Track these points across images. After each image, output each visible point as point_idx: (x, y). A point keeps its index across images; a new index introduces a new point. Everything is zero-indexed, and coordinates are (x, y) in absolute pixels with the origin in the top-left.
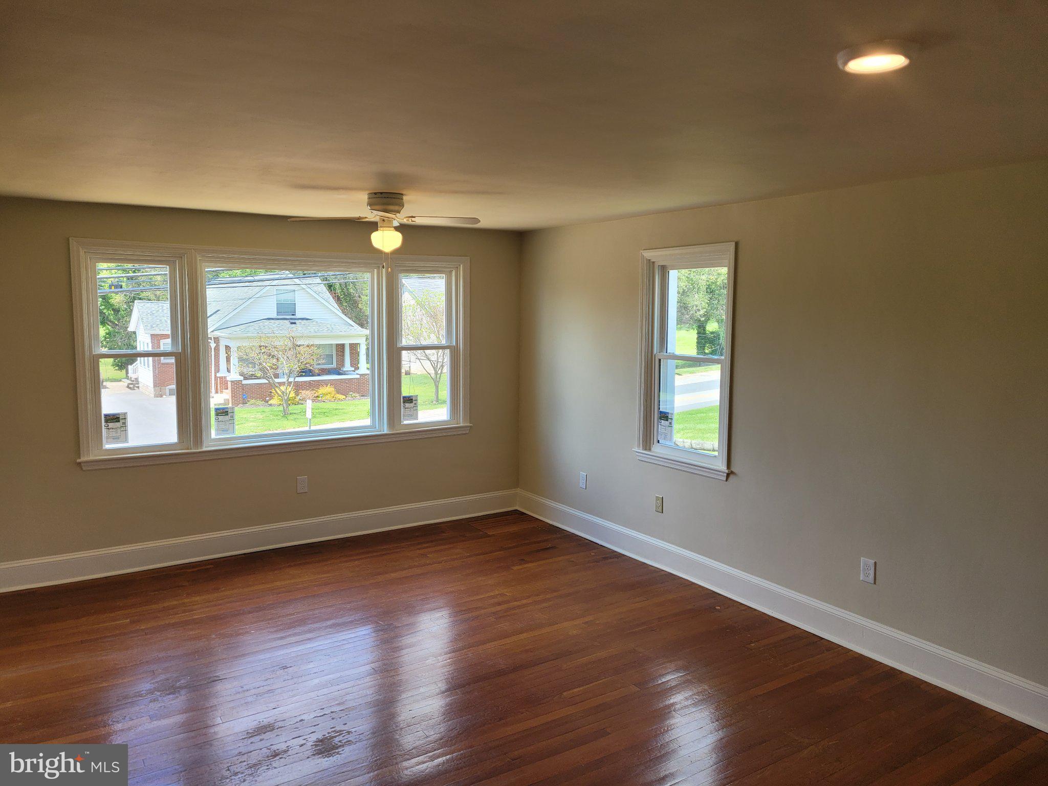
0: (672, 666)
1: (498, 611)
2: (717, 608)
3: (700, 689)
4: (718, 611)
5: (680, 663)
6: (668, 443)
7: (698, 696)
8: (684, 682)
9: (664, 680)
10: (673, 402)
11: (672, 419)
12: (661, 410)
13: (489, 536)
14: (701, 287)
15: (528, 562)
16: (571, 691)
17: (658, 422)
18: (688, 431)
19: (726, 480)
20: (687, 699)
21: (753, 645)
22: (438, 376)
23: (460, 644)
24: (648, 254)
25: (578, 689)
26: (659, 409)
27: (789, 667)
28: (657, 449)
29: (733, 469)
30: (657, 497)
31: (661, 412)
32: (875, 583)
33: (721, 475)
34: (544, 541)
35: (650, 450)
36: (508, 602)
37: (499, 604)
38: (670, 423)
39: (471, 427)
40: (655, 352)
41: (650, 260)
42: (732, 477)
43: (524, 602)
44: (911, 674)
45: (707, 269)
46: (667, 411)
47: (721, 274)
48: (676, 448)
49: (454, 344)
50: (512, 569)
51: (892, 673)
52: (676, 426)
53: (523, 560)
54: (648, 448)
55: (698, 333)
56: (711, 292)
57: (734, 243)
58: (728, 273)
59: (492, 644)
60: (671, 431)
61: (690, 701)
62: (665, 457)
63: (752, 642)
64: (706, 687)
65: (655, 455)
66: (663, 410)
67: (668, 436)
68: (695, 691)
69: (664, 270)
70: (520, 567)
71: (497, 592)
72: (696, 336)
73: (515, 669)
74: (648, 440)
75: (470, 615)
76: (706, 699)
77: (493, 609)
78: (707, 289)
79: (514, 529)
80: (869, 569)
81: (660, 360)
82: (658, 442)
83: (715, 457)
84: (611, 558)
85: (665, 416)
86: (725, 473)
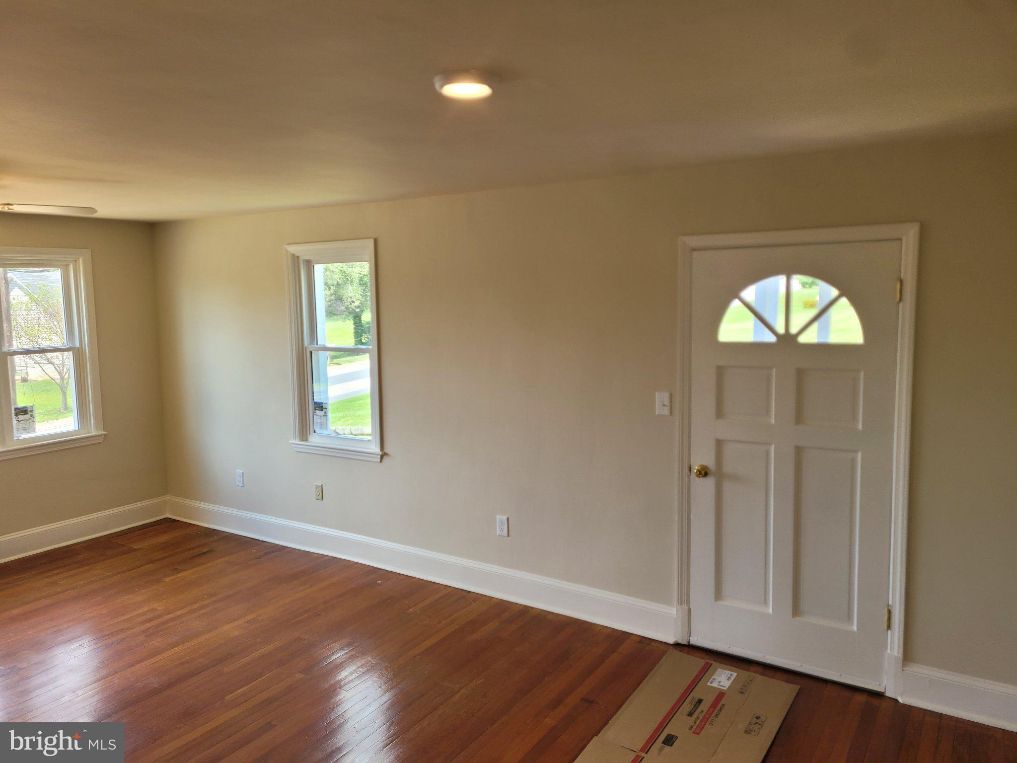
0: (337, 646)
1: (149, 628)
2: (378, 582)
3: (364, 661)
4: (380, 584)
5: (345, 641)
6: (324, 432)
7: (362, 668)
8: (348, 659)
9: (329, 661)
10: (327, 392)
11: (326, 408)
12: (315, 400)
13: (135, 550)
14: (354, 279)
15: (183, 571)
16: (235, 693)
17: (313, 412)
18: (348, 418)
19: (381, 461)
20: (351, 674)
21: (411, 610)
22: (65, 381)
23: (104, 672)
24: (293, 249)
25: (242, 690)
26: (313, 400)
27: (442, 624)
28: (314, 439)
29: (386, 451)
30: (316, 485)
31: (316, 403)
32: (508, 536)
33: (375, 457)
34: (199, 546)
35: (307, 440)
36: (160, 616)
37: (150, 620)
38: (325, 413)
39: (105, 435)
40: (305, 344)
41: (294, 254)
42: (385, 459)
43: (179, 613)
44: (540, 608)
45: (358, 263)
46: (321, 401)
47: (363, 269)
48: (336, 435)
49: (77, 345)
50: (164, 581)
51: (525, 610)
52: (331, 415)
53: (176, 569)
54: (304, 439)
55: (355, 324)
56: (363, 284)
57: (372, 241)
58: (370, 268)
59: (143, 664)
60: (326, 421)
61: (354, 675)
62: (325, 446)
63: (410, 608)
64: (369, 658)
65: (312, 444)
66: (317, 401)
67: (324, 425)
68: (359, 664)
69: (309, 265)
70: (173, 578)
71: (146, 609)
72: (353, 326)
73: (170, 685)
74: (304, 429)
75: (115, 638)
76: (371, 669)
77: (144, 627)
78: (360, 281)
79: (163, 539)
80: (503, 524)
81: (311, 352)
82: (315, 432)
83: (369, 441)
84: (273, 552)
85: (319, 406)
86: (378, 455)
